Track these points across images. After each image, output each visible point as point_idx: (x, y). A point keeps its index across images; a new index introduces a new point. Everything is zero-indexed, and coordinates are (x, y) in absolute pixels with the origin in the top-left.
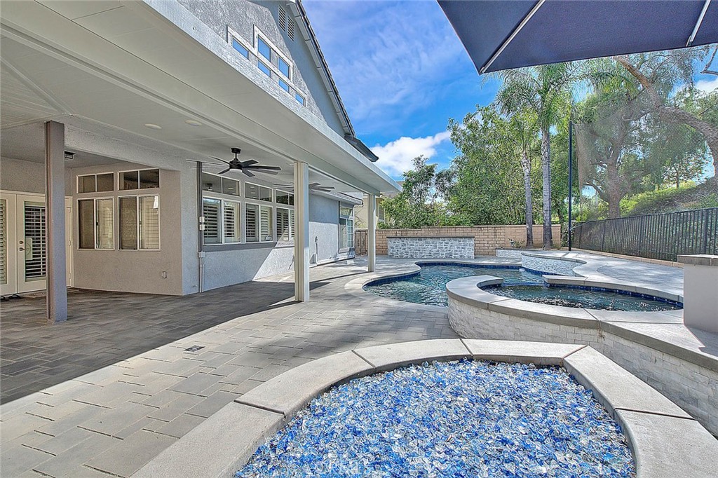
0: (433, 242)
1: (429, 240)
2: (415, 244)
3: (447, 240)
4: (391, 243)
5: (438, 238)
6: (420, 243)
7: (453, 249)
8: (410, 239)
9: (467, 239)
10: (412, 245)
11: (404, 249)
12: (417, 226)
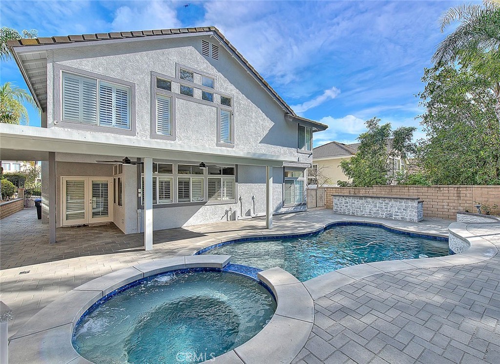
0: (373, 202)
1: (369, 199)
2: (356, 202)
3: (387, 201)
4: (335, 201)
5: (378, 198)
6: (361, 202)
7: (394, 210)
8: (351, 198)
9: (409, 201)
10: (353, 203)
11: (347, 206)
12: (369, 185)
